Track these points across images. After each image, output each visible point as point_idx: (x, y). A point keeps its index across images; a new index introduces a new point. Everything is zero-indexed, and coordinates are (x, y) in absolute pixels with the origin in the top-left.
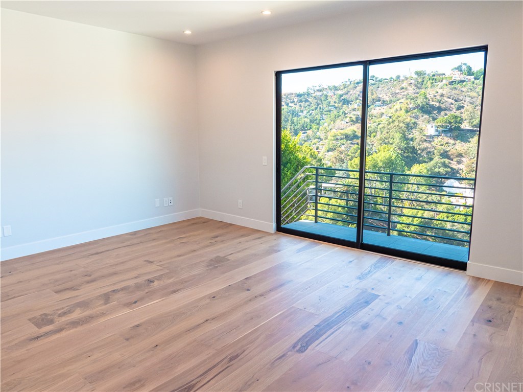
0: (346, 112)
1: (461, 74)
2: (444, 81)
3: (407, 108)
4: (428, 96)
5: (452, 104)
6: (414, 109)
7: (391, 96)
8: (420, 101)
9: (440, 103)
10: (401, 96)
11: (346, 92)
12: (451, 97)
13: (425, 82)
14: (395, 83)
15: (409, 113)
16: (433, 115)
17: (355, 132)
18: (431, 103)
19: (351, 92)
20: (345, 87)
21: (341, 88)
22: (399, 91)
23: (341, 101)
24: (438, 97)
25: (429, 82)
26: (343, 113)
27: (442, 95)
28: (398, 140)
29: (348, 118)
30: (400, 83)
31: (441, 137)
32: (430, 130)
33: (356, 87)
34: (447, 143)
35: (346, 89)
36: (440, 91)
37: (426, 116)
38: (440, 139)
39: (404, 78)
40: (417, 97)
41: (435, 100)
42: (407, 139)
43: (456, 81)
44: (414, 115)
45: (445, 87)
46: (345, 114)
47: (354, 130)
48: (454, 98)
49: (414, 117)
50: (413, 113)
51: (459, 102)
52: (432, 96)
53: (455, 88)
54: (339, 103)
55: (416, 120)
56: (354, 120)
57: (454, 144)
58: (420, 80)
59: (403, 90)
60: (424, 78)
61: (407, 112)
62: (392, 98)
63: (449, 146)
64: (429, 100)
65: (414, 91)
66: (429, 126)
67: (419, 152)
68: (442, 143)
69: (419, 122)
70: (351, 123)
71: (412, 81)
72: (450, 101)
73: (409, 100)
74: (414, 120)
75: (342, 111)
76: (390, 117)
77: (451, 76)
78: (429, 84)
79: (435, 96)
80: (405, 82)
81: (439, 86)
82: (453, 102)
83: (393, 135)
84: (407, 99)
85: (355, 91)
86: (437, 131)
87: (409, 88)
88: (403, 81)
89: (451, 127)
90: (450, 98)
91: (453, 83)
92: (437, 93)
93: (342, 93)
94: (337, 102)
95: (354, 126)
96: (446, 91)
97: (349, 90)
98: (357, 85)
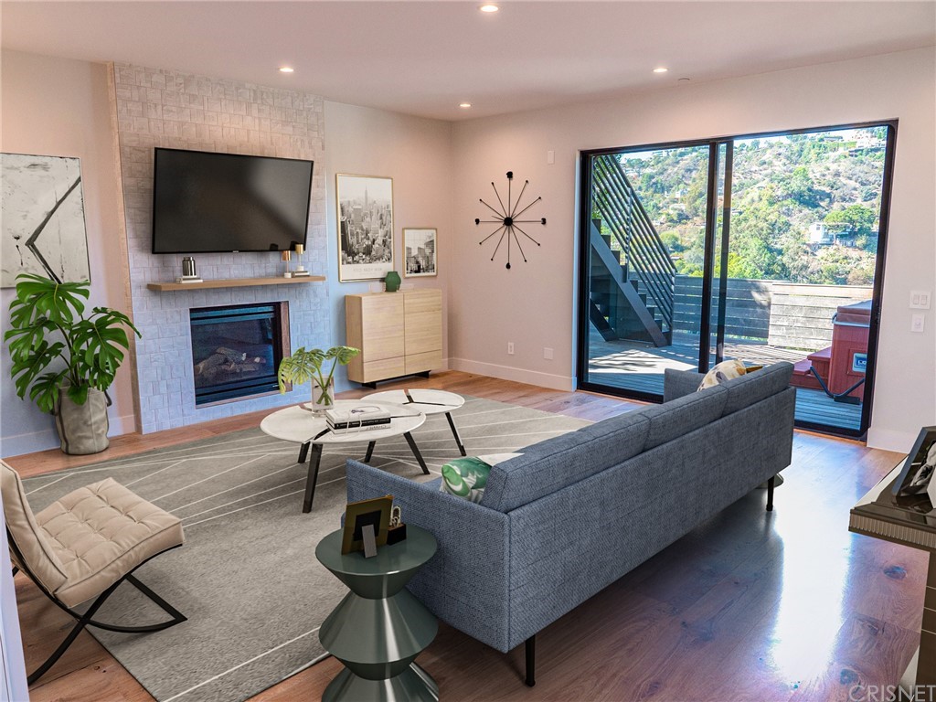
0: (661, 205)
1: (872, 137)
2: (841, 150)
3: (771, 196)
4: (811, 175)
5: (855, 189)
6: (785, 198)
7: (741, 176)
8: (796, 185)
9: (832, 187)
10: (761, 177)
11: (661, 171)
12: (854, 177)
13: (805, 152)
14: (750, 153)
15: (776, 206)
16: (820, 209)
17: (677, 239)
18: (816, 187)
19: (669, 171)
20: (659, 162)
21: (652, 163)
22: (757, 168)
23: (652, 186)
24: (829, 178)
25: (812, 151)
26: (654, 206)
27: (837, 174)
28: (755, 251)
29: (664, 216)
30: (760, 153)
31: (835, 247)
32: (815, 234)
33: (678, 162)
34: (846, 258)
35: (660, 165)
36: (834, 167)
37: (806, 211)
38: (832, 249)
39: (766, 145)
40: (790, 178)
41: (823, 182)
42: (771, 250)
43: (862, 150)
44: (784, 209)
45: (842, 159)
46: (659, 208)
47: (673, 237)
48: (860, 180)
49: (784, 213)
50: (782, 206)
51: (868, 187)
52: (818, 175)
53: (862, 162)
54: (647, 190)
55: (789, 218)
56: (675, 218)
57: (860, 259)
58: (796, 148)
59: (765, 166)
60: (804, 143)
61: (771, 204)
62: (744, 181)
63: (849, 263)
64: (813, 183)
65: (785, 168)
66: (813, 227)
67: (794, 272)
68: (836, 257)
69: (795, 221)
70: (669, 224)
71: (781, 151)
72: (852, 183)
73: (776, 182)
74: (784, 218)
75: (652, 203)
76: (741, 213)
77: (854, 140)
78: (813, 155)
79: (824, 175)
80: (769, 151)
81: (831, 160)
82: (858, 185)
83: (746, 243)
84: (772, 181)
85: (676, 169)
86: (826, 235)
87: (776, 162)
88: (764, 150)
89: (853, 229)
90: (850, 179)
91: (858, 154)
92: (829, 169)
93: (654, 171)
94: (644, 188)
95: (675, 229)
96: (844, 166)
97: (666, 167)
98: (680, 158)
